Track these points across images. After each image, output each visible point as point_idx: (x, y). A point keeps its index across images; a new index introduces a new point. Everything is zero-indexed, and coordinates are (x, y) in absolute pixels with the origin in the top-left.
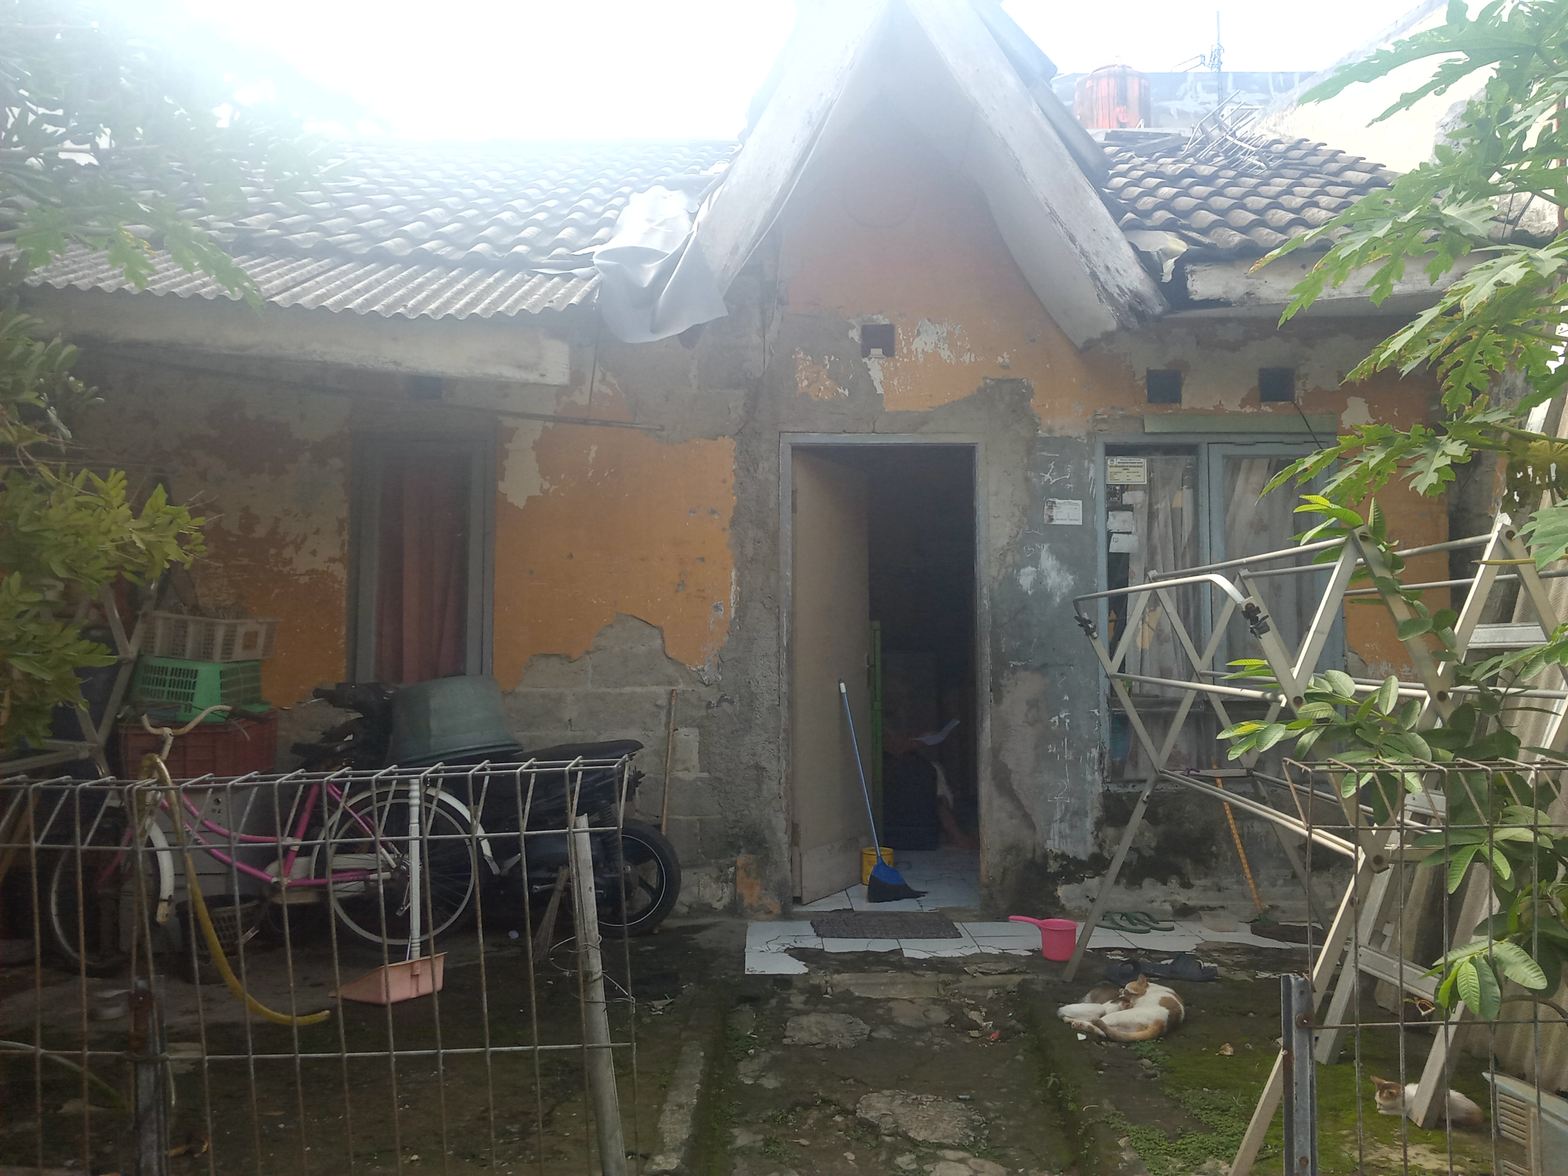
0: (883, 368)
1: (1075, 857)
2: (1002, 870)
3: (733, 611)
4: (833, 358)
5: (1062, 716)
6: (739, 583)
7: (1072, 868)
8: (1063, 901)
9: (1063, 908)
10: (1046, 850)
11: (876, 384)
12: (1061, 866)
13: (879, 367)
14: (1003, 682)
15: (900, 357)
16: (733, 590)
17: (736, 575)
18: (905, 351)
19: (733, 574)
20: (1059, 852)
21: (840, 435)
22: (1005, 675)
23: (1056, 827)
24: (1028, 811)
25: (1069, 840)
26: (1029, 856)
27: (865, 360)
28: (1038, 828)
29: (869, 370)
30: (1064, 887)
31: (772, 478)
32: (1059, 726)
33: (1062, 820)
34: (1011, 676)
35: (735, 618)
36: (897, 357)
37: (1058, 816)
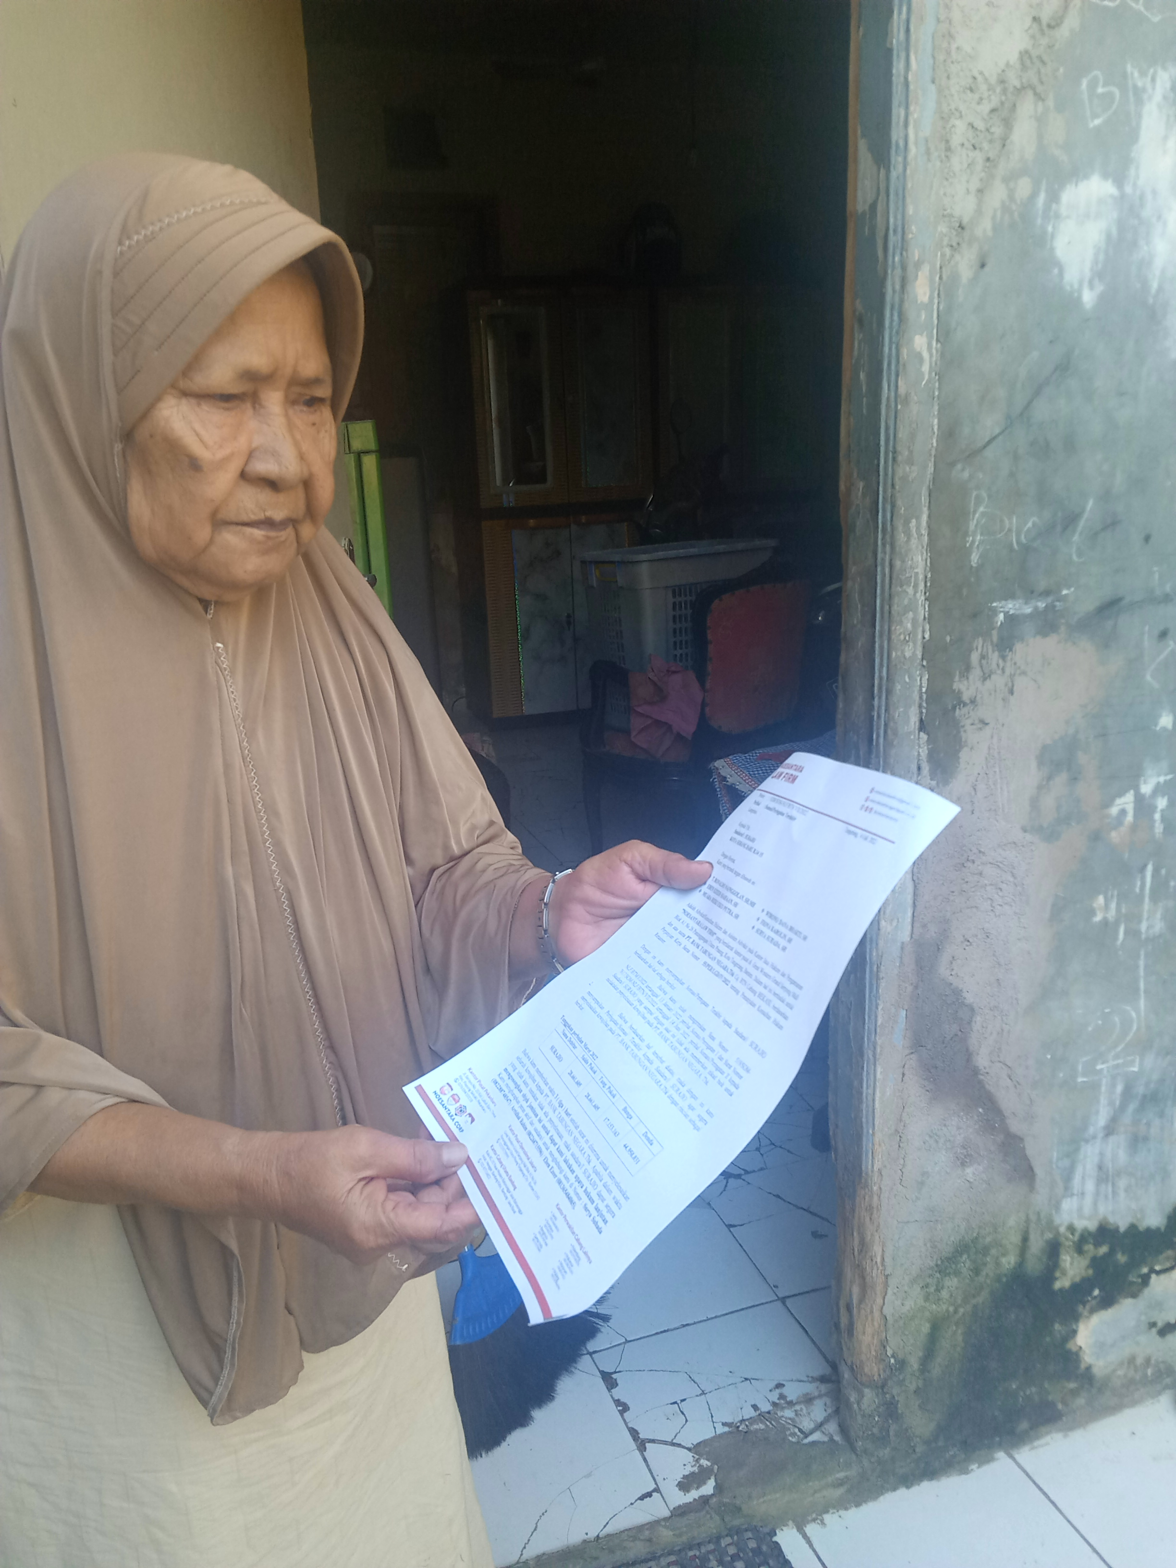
1: (1133, 1227)
2: (926, 1328)
5: (1146, 789)
7: (1121, 1258)
8: (1088, 1358)
9: (1087, 1377)
10: (1057, 1229)
12: (1095, 1262)
14: (967, 687)
20: (1092, 1225)
22: (975, 657)
23: (1089, 1155)
24: (1015, 1126)
25: (1122, 1183)
26: (1009, 1261)
28: (1039, 1171)
30: (1096, 1320)
32: (1134, 828)
33: (1110, 1130)
34: (994, 657)
37: (1102, 1119)
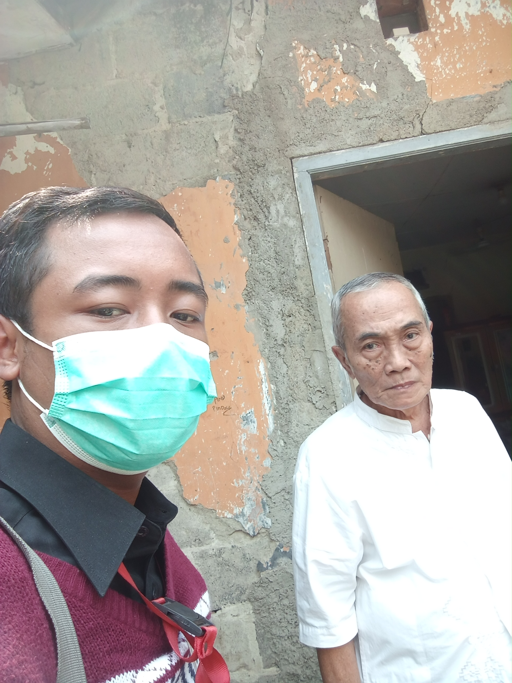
0: (417, 48)
3: (270, 420)
4: (345, 46)
6: (273, 379)
11: (412, 69)
13: (411, 47)
15: (437, 28)
16: (265, 390)
17: (266, 368)
18: (442, 19)
19: (261, 368)
21: (375, 147)
27: (390, 41)
29: (399, 53)
31: (292, 223)
35: (275, 431)
36: (433, 30)
